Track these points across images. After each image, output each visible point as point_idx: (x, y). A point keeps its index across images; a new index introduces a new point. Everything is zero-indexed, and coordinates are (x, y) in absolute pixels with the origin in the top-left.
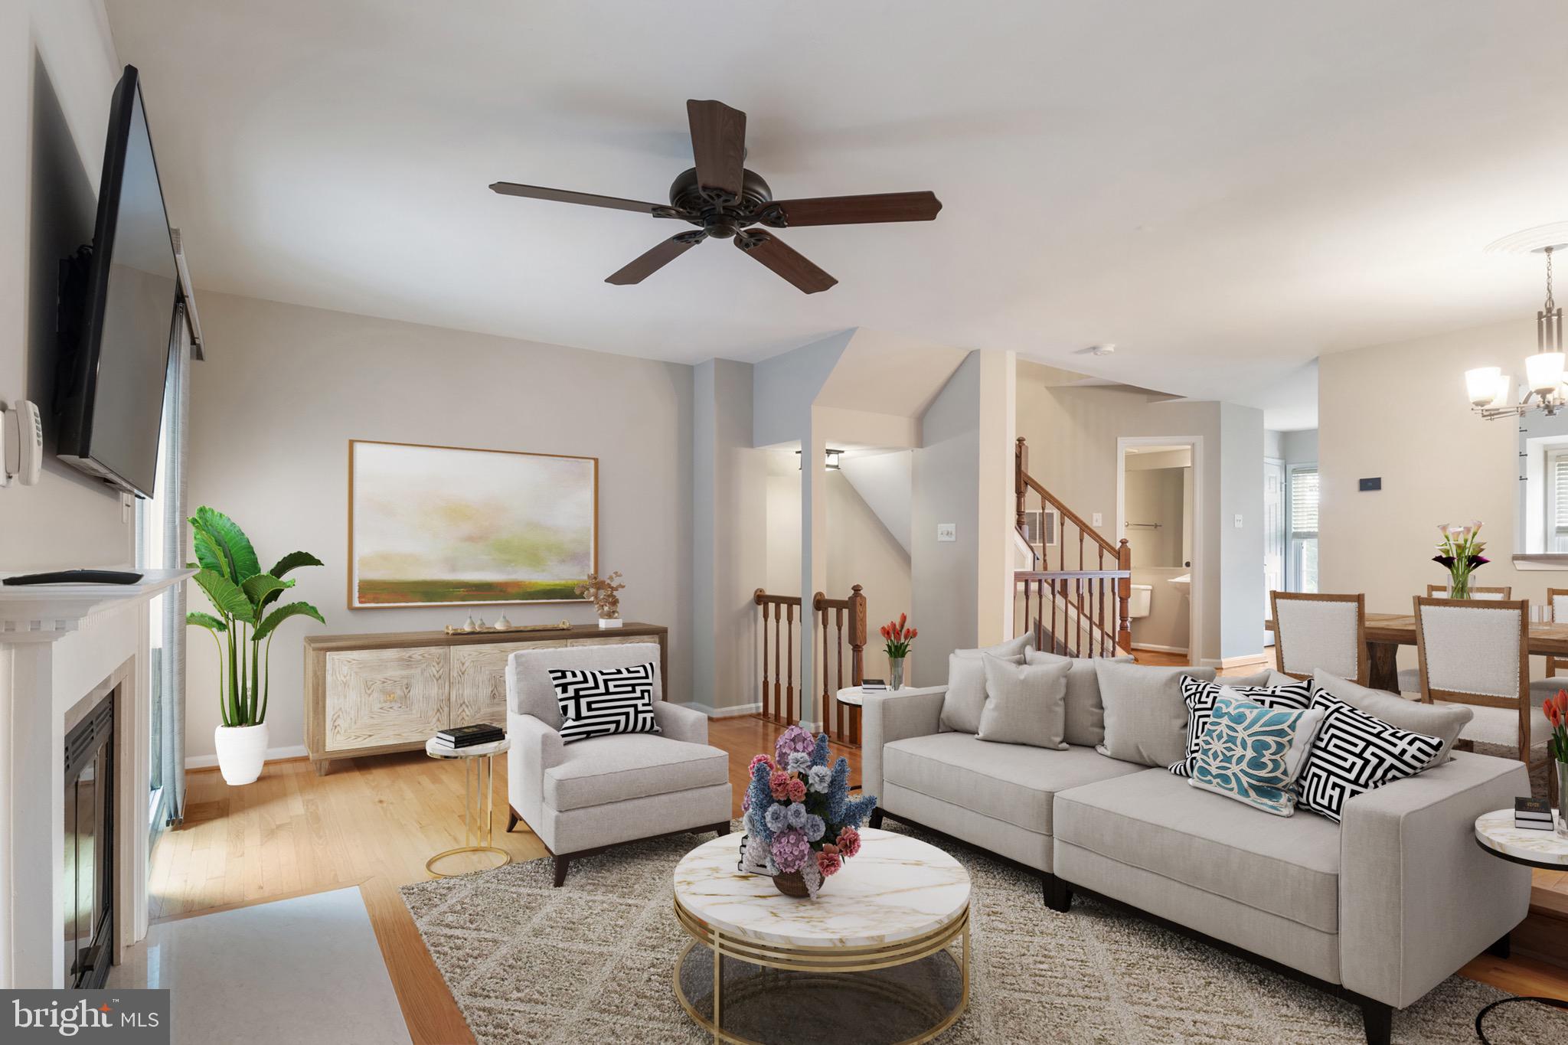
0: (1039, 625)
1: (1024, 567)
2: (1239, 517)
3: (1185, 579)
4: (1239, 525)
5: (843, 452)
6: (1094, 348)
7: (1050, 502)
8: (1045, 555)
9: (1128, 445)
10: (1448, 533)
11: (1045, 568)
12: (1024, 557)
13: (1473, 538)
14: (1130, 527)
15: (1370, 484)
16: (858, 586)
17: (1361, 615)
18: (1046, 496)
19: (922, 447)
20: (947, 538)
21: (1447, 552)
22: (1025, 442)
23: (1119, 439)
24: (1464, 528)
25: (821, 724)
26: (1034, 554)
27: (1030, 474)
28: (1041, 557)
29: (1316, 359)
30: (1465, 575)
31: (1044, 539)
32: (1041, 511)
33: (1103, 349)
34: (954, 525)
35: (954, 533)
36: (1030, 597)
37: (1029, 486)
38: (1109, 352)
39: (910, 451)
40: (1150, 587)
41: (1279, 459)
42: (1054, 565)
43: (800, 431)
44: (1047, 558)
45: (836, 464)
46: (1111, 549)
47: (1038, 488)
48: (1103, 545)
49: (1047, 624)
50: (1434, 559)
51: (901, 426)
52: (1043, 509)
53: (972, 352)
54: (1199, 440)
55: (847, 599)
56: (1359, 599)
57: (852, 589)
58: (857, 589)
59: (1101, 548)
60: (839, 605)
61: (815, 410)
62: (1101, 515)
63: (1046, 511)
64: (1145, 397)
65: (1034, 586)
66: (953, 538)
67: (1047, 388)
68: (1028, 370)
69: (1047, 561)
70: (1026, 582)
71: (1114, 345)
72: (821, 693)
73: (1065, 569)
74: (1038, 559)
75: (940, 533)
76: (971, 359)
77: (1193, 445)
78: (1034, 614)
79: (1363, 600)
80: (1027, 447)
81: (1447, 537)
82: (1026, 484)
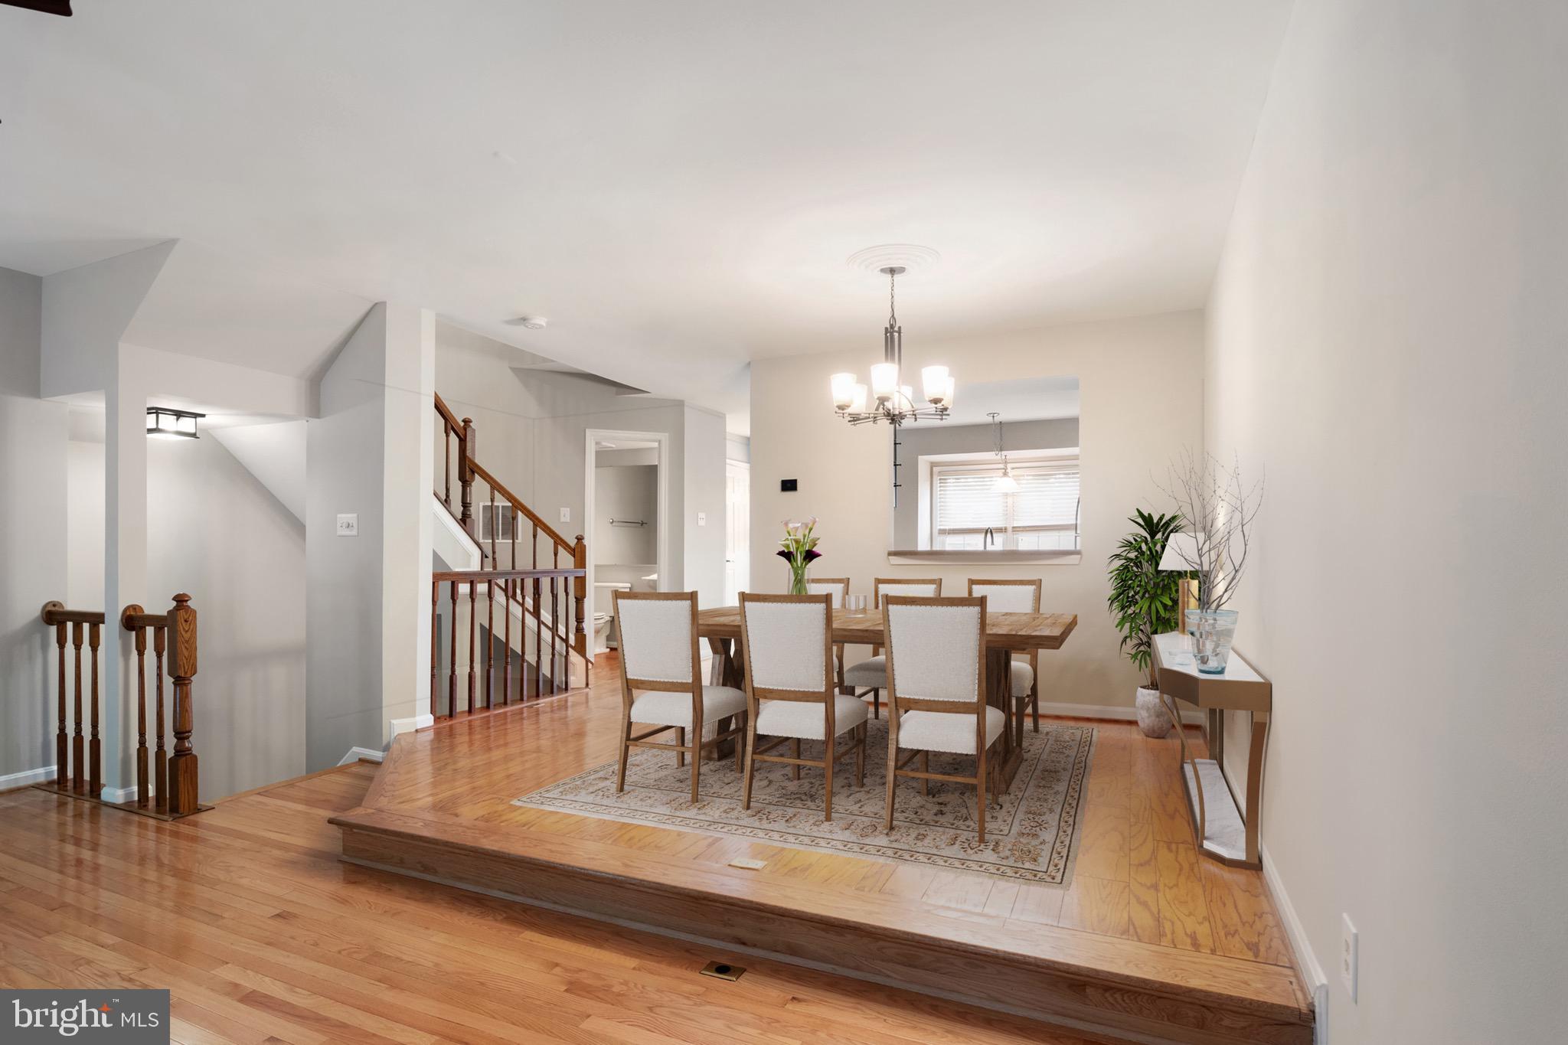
0: (487, 633)
1: (469, 567)
2: (702, 515)
3: (654, 577)
4: (702, 523)
5: (203, 416)
6: (524, 320)
7: (499, 492)
8: (494, 553)
9: (595, 439)
10: (789, 529)
11: (495, 567)
12: (469, 556)
13: (809, 533)
14: (614, 524)
15: (789, 485)
16: (184, 595)
17: (695, 613)
18: (495, 486)
19: (319, 418)
20: (347, 532)
21: (787, 546)
22: (471, 424)
23: (587, 430)
24: (802, 524)
25: (135, 788)
26: (482, 552)
27: (477, 461)
28: (490, 555)
29: (749, 363)
30: (803, 568)
31: (493, 535)
32: (490, 504)
33: (533, 322)
34: (355, 515)
35: (355, 525)
36: (476, 600)
37: (476, 475)
38: (541, 327)
39: (305, 422)
40: (629, 585)
41: (746, 462)
42: (504, 564)
43: (103, 380)
44: (497, 556)
45: (193, 431)
46: (566, 546)
47: (486, 477)
48: (558, 541)
49: (499, 631)
50: (778, 554)
51: (288, 389)
52: (492, 500)
53: (376, 304)
54: (664, 437)
55: (166, 614)
56: (693, 597)
57: (174, 599)
58: (181, 600)
59: (556, 544)
60: (159, 622)
61: (125, 350)
62: (568, 509)
63: (496, 504)
64: (614, 389)
65: (482, 588)
66: (354, 532)
67: (514, 370)
68: (450, 336)
69: (497, 559)
70: (472, 583)
71: (546, 320)
72: (135, 744)
73: (517, 568)
74: (486, 557)
75: (339, 525)
76: (374, 314)
77: (660, 442)
78: (482, 619)
79: (697, 599)
80: (474, 430)
81: (789, 533)
82: (473, 472)
